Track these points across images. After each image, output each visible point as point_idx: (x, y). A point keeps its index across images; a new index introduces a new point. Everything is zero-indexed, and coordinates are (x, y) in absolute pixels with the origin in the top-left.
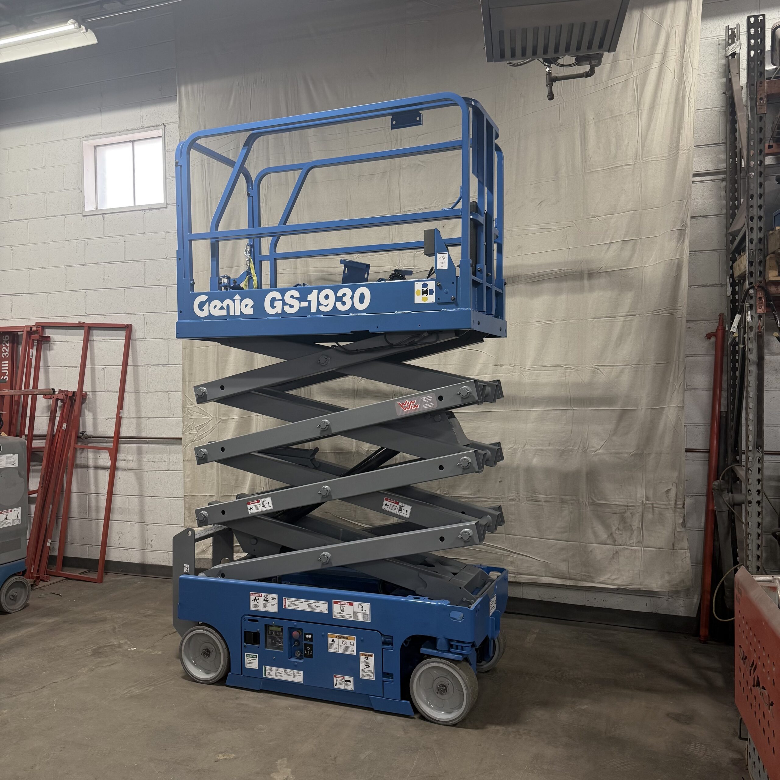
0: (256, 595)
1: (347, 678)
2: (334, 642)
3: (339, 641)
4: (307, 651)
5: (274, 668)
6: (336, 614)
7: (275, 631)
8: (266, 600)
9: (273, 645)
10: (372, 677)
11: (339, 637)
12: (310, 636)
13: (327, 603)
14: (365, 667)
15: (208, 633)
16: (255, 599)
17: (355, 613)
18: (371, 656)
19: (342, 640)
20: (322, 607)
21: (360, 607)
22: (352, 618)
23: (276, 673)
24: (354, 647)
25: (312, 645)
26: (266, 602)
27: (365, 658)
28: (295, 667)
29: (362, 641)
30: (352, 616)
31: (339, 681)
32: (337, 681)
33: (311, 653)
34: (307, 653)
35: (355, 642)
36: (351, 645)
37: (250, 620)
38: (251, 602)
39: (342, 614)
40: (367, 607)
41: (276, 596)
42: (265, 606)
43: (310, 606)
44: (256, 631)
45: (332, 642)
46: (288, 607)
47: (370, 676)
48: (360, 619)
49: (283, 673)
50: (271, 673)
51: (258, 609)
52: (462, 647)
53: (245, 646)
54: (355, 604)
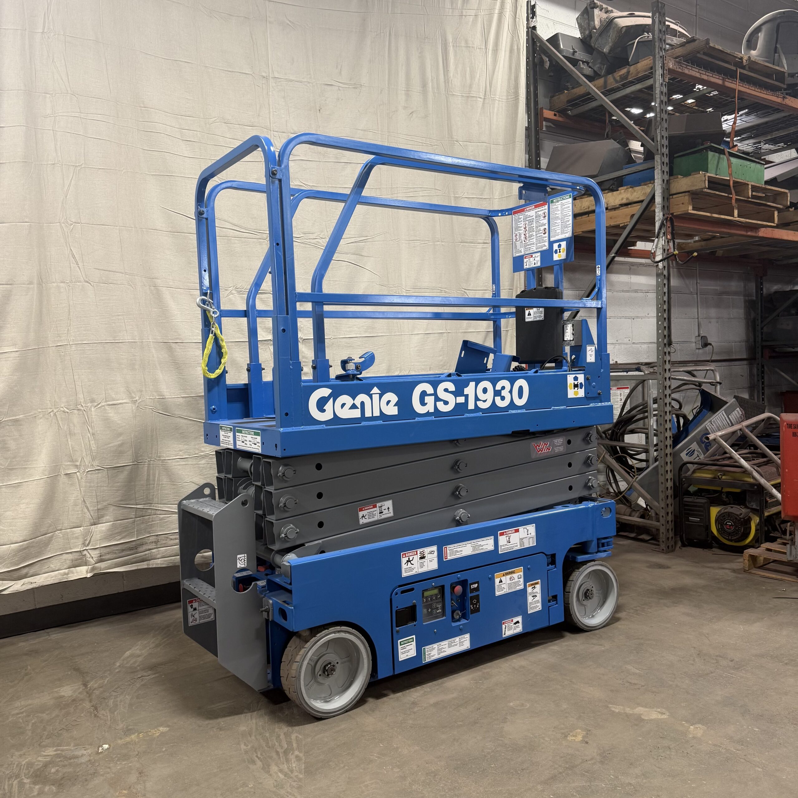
0: (410, 553)
1: (515, 620)
2: (502, 582)
3: (506, 579)
4: (473, 604)
5: (435, 646)
6: (503, 548)
7: (431, 596)
8: (422, 558)
9: (431, 615)
10: (539, 607)
11: (507, 574)
12: (476, 585)
13: (492, 537)
14: (533, 598)
15: (343, 635)
16: (409, 561)
17: (521, 539)
18: (537, 583)
19: (508, 577)
20: (487, 544)
21: (526, 530)
22: (519, 547)
23: (439, 650)
24: (522, 580)
25: (478, 596)
26: (423, 560)
27: (532, 588)
28: (460, 632)
29: (528, 569)
30: (518, 544)
31: (508, 626)
32: (505, 628)
33: (478, 606)
34: (474, 608)
35: (522, 573)
36: (519, 578)
37: (403, 592)
38: (404, 566)
39: (509, 545)
40: (532, 529)
41: (434, 548)
42: (422, 566)
43: (474, 548)
44: (412, 605)
45: (500, 582)
46: (449, 558)
47: (537, 606)
48: (527, 545)
49: (447, 645)
50: (433, 653)
51: (413, 573)
52: (607, 542)
53: (398, 632)
54: (521, 529)
